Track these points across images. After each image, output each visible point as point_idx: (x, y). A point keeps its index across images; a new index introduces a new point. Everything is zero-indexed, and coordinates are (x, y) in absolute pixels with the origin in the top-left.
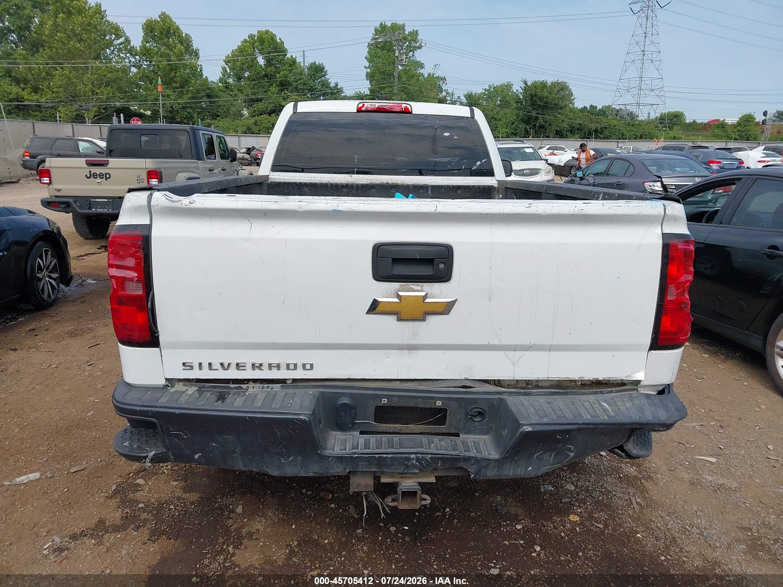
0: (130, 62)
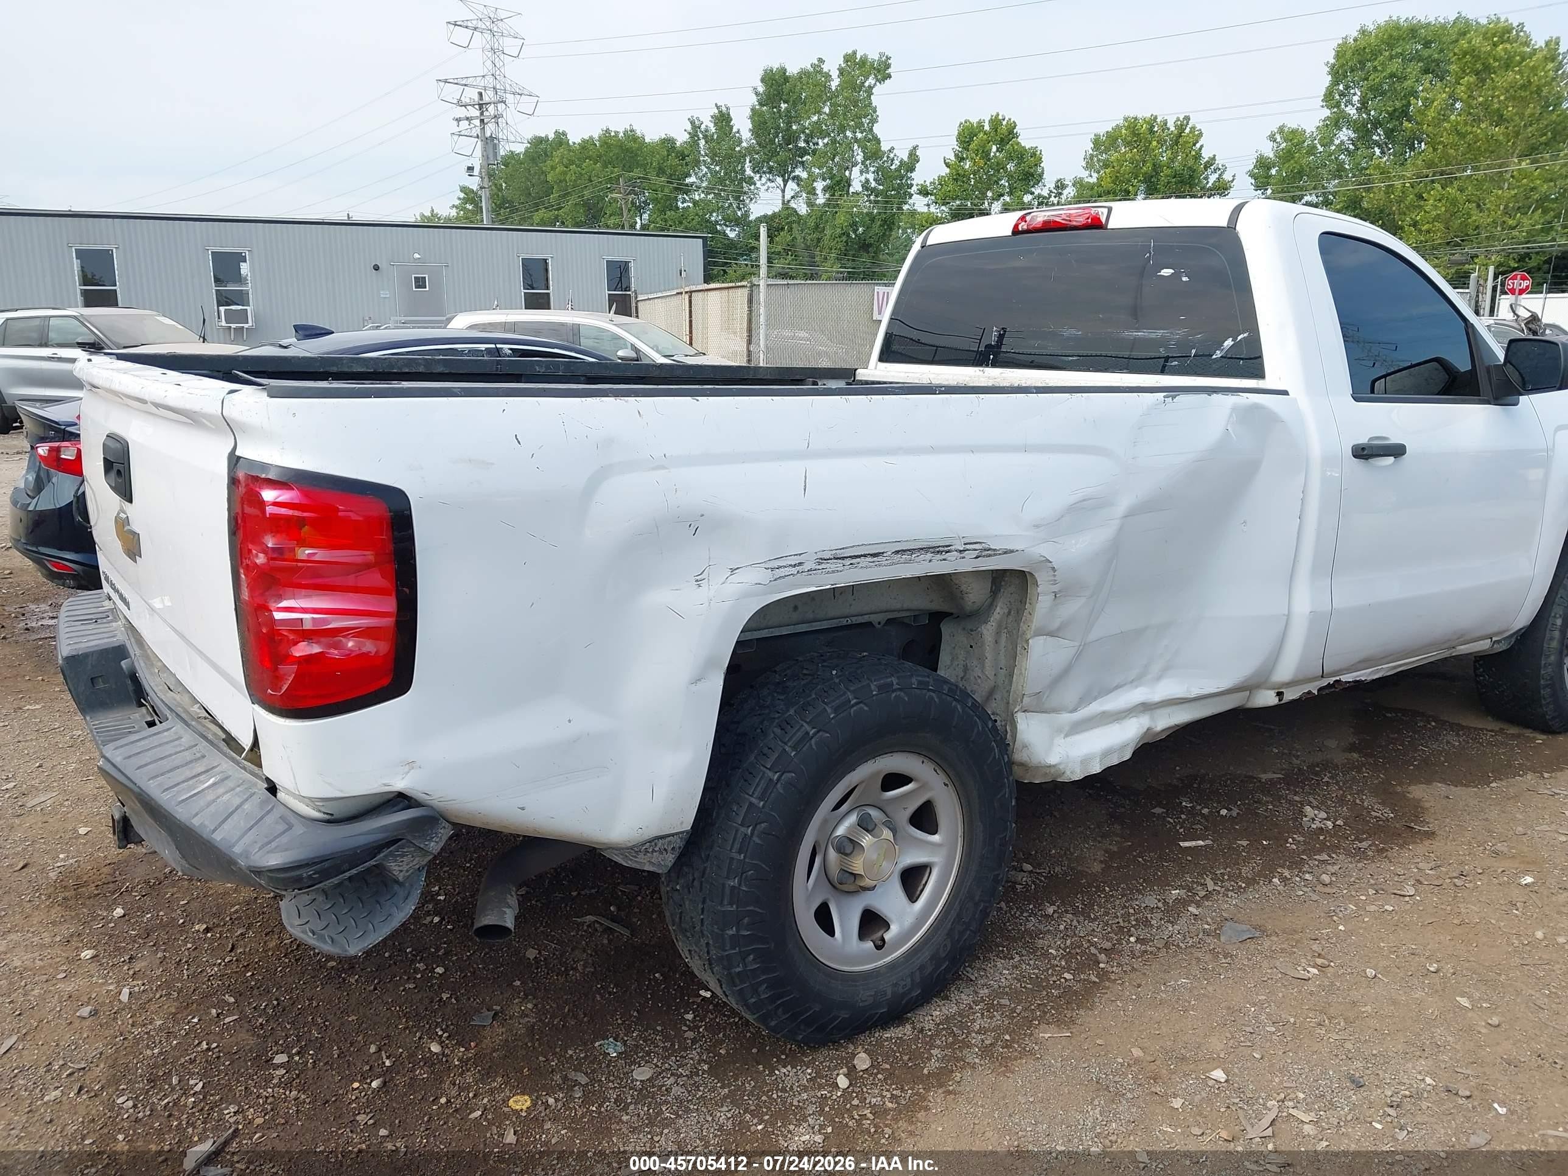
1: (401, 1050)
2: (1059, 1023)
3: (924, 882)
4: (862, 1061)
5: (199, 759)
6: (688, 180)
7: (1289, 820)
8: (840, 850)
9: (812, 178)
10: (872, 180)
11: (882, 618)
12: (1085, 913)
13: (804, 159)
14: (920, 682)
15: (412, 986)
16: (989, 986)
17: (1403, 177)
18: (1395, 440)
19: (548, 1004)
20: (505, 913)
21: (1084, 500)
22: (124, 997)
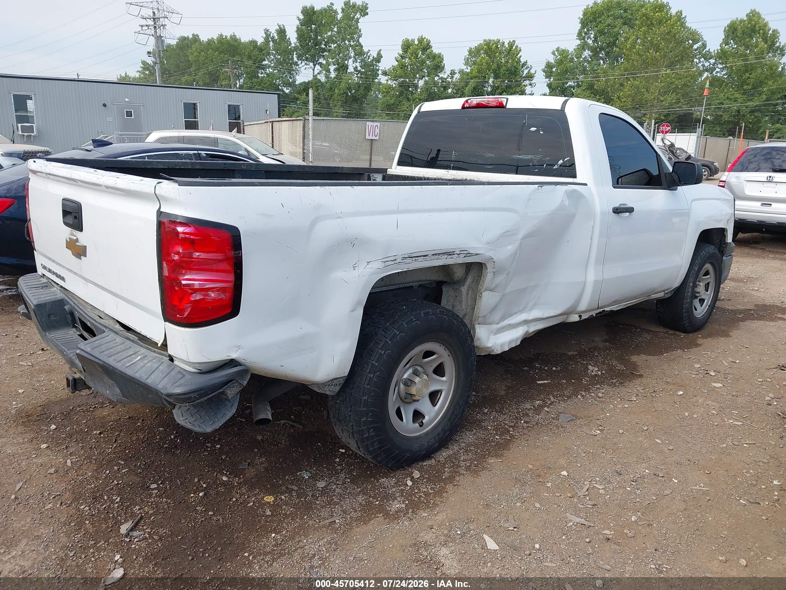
0: (703, 66)
1: (209, 480)
2: (497, 456)
3: (438, 398)
4: (416, 474)
5: (129, 348)
6: (264, 63)
7: (582, 371)
8: (406, 384)
9: (328, 64)
10: (358, 66)
11: (417, 284)
12: (501, 412)
13: (324, 54)
14: (440, 311)
15: (207, 453)
16: (465, 443)
17: (613, 75)
18: (630, 205)
19: (272, 458)
20: (268, 413)
21: (506, 232)
22: (69, 462)
